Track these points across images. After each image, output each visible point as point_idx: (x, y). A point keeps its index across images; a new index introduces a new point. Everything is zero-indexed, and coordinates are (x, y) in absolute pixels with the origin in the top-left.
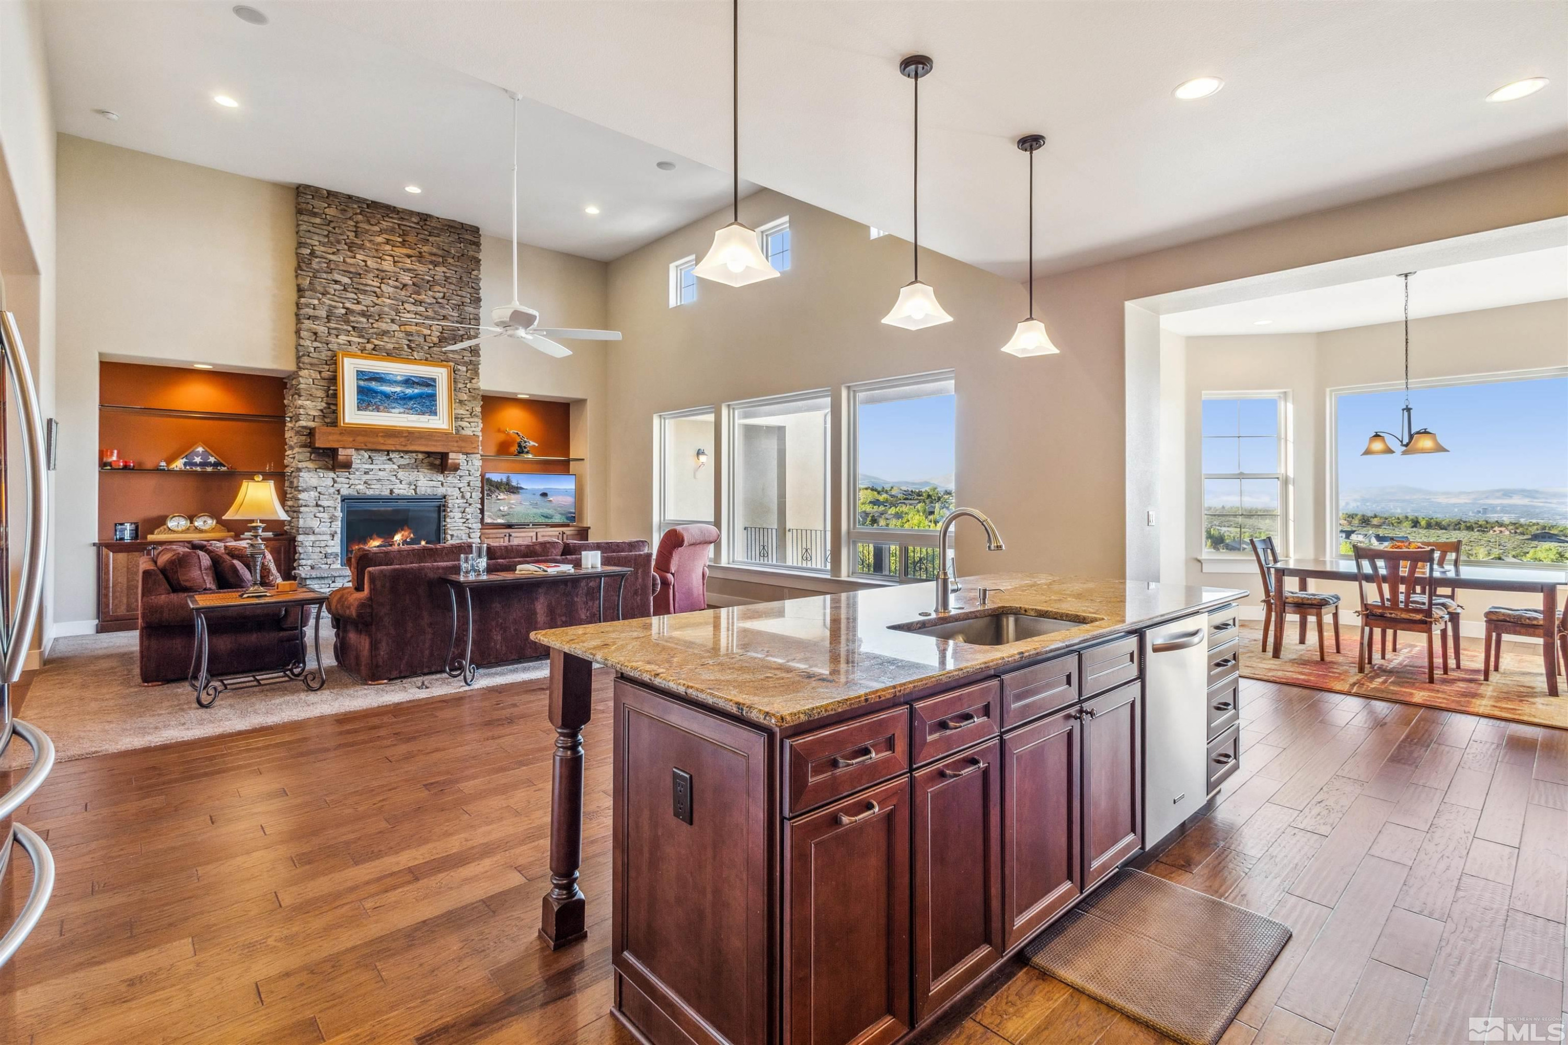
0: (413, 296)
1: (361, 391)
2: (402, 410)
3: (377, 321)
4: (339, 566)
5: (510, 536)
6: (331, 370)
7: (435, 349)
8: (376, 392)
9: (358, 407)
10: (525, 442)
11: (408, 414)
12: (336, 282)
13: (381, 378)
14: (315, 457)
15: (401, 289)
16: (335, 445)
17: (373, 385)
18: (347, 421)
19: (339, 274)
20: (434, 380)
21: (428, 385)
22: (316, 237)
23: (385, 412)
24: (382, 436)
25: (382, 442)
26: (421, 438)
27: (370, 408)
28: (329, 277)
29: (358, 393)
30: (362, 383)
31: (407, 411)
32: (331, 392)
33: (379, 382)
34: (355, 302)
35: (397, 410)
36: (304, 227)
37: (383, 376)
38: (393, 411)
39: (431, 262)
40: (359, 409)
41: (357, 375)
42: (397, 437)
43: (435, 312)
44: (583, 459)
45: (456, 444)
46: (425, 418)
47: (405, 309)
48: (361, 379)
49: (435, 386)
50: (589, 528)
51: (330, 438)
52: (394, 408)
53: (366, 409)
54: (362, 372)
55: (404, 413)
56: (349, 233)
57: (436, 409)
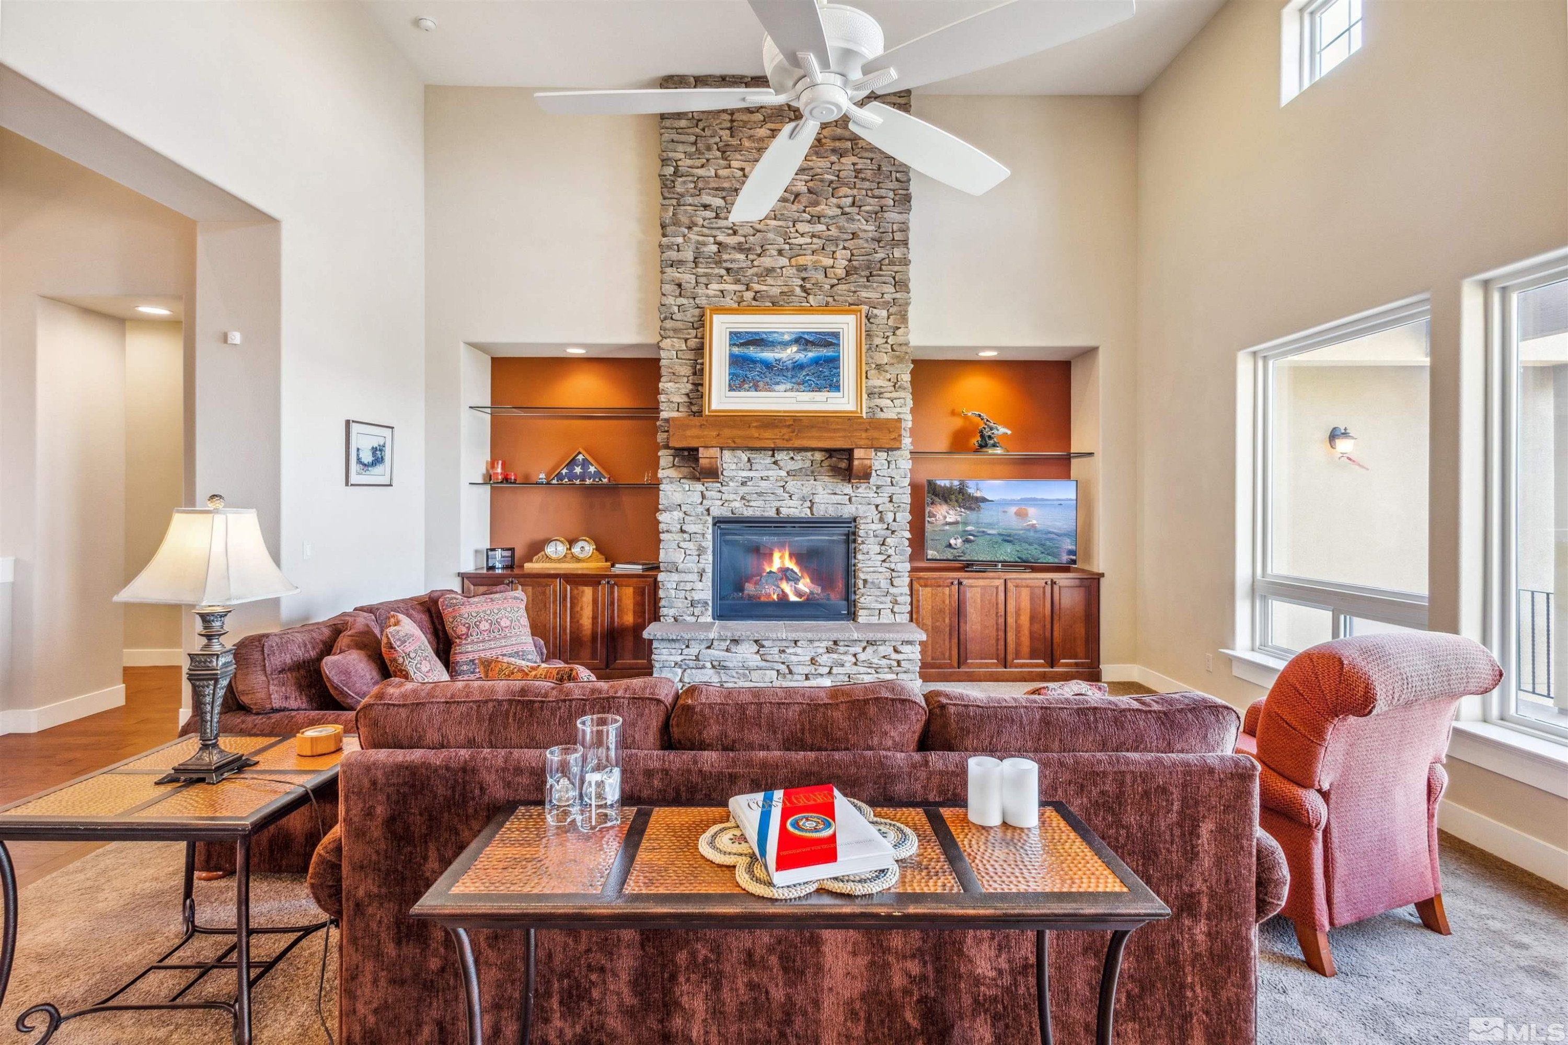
0: (807, 209)
1: (736, 361)
2: (789, 386)
3: (759, 255)
4: (710, 619)
5: (960, 583)
6: (699, 335)
7: (840, 287)
8: (754, 361)
9: (730, 385)
10: (991, 429)
11: (798, 391)
12: (706, 207)
13: (762, 340)
14: (679, 462)
15: (793, 203)
16: (694, 444)
17: (752, 351)
18: (713, 407)
19: (709, 194)
20: (836, 335)
21: (828, 344)
22: (681, 148)
23: (766, 390)
24: (756, 427)
25: (756, 435)
26: (812, 427)
27: (746, 386)
28: (696, 200)
29: (730, 365)
30: (736, 350)
31: (796, 386)
32: (698, 367)
33: (759, 345)
34: (731, 232)
35: (782, 387)
36: (666, 137)
37: (764, 336)
38: (777, 387)
39: (834, 151)
40: (731, 389)
41: (730, 340)
42: (777, 427)
43: (840, 228)
44: (1091, 454)
45: (864, 435)
46: (821, 396)
47: (797, 231)
48: (734, 344)
49: (838, 345)
50: (1102, 575)
51: (689, 433)
52: (778, 383)
53: (739, 388)
54: (736, 334)
55: (792, 390)
56: (722, 133)
57: (838, 381)
